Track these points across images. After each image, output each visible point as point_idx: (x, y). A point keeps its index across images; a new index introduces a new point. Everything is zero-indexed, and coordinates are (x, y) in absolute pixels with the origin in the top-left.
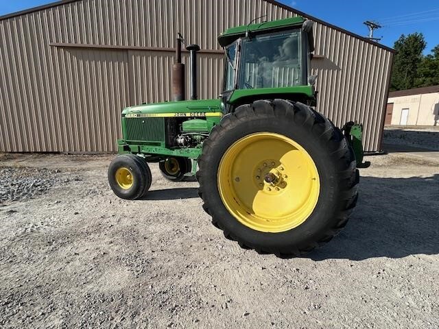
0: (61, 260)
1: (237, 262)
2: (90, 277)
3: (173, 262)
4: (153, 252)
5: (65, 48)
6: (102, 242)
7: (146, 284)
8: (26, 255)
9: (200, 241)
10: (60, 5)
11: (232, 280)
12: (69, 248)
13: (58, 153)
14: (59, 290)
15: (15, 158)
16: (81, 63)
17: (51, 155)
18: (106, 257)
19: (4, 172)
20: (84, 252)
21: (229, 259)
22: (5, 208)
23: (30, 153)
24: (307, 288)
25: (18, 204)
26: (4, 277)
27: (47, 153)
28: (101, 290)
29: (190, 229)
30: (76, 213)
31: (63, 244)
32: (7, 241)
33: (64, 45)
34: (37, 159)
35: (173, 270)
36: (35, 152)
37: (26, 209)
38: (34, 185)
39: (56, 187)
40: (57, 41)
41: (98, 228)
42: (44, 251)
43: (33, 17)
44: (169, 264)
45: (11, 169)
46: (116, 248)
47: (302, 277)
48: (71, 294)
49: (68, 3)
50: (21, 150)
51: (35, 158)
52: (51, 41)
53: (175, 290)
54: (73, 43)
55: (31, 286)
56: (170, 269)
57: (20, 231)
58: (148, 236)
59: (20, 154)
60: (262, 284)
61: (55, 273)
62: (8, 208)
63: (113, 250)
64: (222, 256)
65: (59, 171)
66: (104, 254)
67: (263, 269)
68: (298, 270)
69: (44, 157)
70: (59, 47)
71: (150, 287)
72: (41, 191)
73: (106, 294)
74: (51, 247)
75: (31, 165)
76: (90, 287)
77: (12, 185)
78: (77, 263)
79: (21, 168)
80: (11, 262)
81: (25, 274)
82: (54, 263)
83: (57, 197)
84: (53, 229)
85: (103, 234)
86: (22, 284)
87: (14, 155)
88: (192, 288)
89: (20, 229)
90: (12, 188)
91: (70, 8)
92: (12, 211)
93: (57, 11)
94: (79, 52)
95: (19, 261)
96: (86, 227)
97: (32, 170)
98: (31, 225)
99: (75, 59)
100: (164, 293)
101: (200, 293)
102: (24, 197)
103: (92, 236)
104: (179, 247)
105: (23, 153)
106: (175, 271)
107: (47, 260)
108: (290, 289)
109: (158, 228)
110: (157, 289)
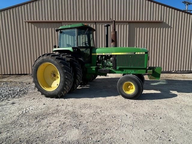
0: (44, 126)
1: (131, 127)
2: (60, 134)
3: (99, 127)
4: (87, 122)
5: (32, 22)
6: (61, 118)
7: (88, 137)
8: (27, 124)
9: (109, 117)
10: (30, 2)
11: (130, 136)
12: (46, 120)
13: (27, 74)
14: (48, 139)
15: (6, 77)
16: (39, 29)
17: (23, 76)
18: (65, 124)
19: (4, 84)
20: (54, 122)
21: (126, 126)
22: (9, 101)
23: (13, 75)
24: (170, 140)
25: (15, 100)
26: (21, 133)
27: (21, 74)
28: (67, 140)
29: (103, 111)
30: (44, 104)
31: (42, 119)
32: (16, 117)
33: (31, 21)
34: (17, 78)
35: (99, 131)
36: (16, 74)
37: (19, 102)
38: (20, 91)
39: (30, 92)
40: (28, 19)
41: (57, 111)
42: (35, 122)
43: (17, 9)
44: (97, 128)
45: (6, 83)
46: (69, 120)
47: (166, 135)
48: (54, 141)
49: (34, 1)
50: (9, 73)
51: (16, 77)
52: (25, 20)
53: (103, 140)
54: (35, 20)
55: (34, 137)
56: (98, 131)
57: (20, 112)
58: (82, 115)
59: (9, 75)
60: (146, 138)
61: (43, 132)
62: (11, 102)
63: (67, 121)
64: (122, 124)
65: (29, 84)
66: (64, 123)
67: (145, 131)
68: (163, 131)
69: (20, 76)
70: (29, 22)
71: (91, 139)
72: (24, 93)
73: (71, 142)
74: (38, 120)
75: (15, 80)
76: (62, 138)
77: (10, 91)
78: (52, 127)
79: (11, 82)
80: (21, 126)
81: (30, 132)
82: (41, 127)
83: (32, 96)
84: (35, 111)
85: (60, 114)
86: (30, 136)
87: (6, 76)
88: (111, 140)
89: (20, 111)
90: (10, 92)
91: (34, 4)
92: (13, 103)
93: (28, 5)
94: (38, 24)
95: (25, 126)
96: (51, 111)
97: (16, 83)
98: (24, 110)
99: (36, 28)
100: (98, 141)
101: (116, 142)
102: (17, 96)
103: (55, 115)
104: (99, 120)
105: (10, 75)
106: (101, 131)
107: (37, 126)
108: (161, 141)
109: (86, 111)
110: (94, 140)
